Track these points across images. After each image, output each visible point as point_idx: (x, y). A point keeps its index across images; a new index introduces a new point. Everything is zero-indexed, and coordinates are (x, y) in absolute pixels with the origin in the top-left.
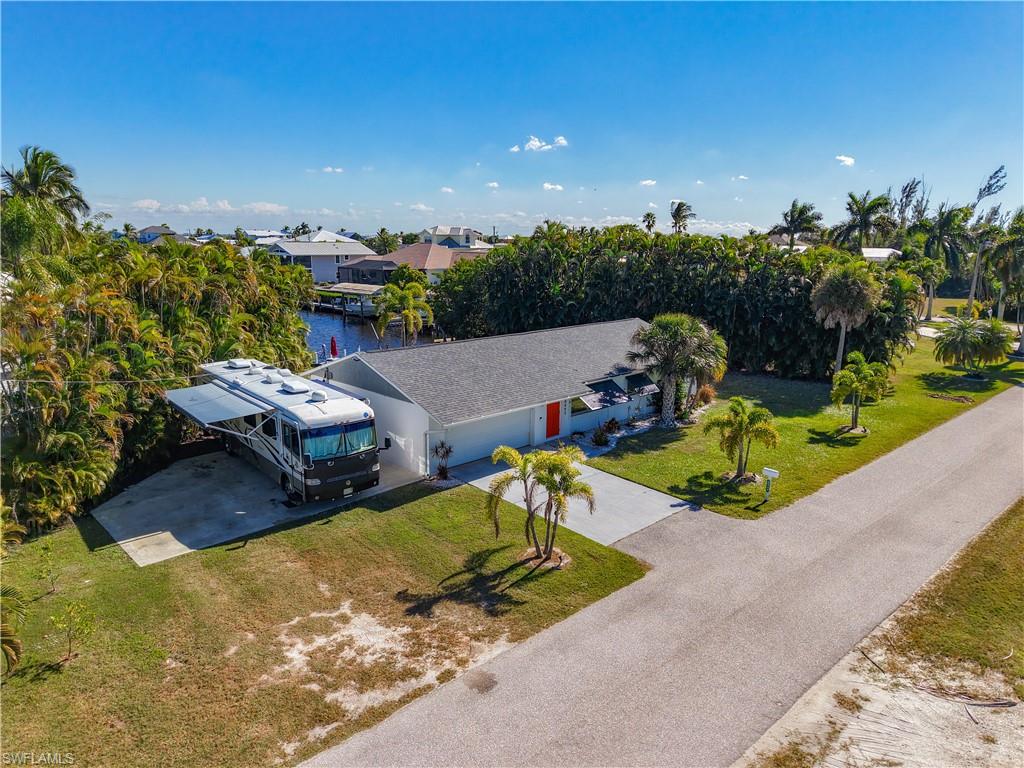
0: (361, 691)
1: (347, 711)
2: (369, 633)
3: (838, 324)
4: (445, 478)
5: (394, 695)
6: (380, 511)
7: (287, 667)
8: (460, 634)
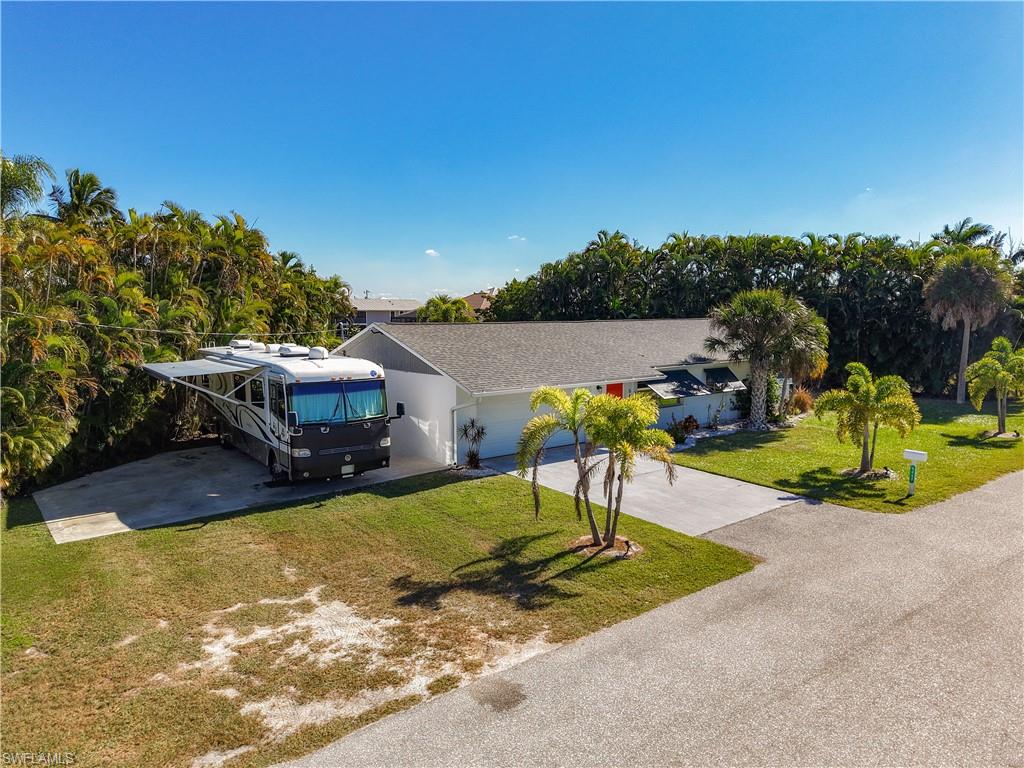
0: (301, 701)
1: (269, 730)
2: (338, 625)
3: (961, 324)
4: (477, 467)
5: (353, 709)
6: (388, 497)
7: (198, 665)
8: (474, 629)
